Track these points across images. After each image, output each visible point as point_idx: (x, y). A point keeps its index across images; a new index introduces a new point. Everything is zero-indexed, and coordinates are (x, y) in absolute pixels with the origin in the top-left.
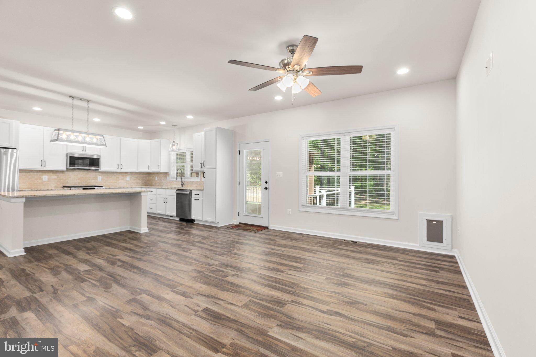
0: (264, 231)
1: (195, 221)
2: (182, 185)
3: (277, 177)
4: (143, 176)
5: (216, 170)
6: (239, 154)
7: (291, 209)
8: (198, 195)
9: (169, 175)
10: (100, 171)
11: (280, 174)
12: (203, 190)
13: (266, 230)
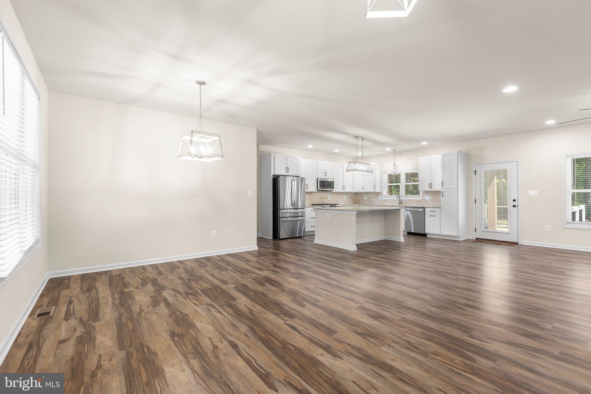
0: (515, 247)
1: (427, 235)
2: (400, 203)
3: (530, 195)
4: (353, 195)
5: (458, 190)
6: (475, 174)
7: (551, 226)
8: (435, 212)
9: (381, 194)
10: (333, 192)
11: (533, 193)
12: (440, 208)
13: (516, 246)
